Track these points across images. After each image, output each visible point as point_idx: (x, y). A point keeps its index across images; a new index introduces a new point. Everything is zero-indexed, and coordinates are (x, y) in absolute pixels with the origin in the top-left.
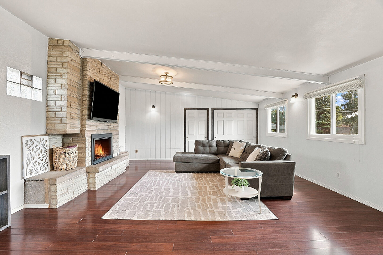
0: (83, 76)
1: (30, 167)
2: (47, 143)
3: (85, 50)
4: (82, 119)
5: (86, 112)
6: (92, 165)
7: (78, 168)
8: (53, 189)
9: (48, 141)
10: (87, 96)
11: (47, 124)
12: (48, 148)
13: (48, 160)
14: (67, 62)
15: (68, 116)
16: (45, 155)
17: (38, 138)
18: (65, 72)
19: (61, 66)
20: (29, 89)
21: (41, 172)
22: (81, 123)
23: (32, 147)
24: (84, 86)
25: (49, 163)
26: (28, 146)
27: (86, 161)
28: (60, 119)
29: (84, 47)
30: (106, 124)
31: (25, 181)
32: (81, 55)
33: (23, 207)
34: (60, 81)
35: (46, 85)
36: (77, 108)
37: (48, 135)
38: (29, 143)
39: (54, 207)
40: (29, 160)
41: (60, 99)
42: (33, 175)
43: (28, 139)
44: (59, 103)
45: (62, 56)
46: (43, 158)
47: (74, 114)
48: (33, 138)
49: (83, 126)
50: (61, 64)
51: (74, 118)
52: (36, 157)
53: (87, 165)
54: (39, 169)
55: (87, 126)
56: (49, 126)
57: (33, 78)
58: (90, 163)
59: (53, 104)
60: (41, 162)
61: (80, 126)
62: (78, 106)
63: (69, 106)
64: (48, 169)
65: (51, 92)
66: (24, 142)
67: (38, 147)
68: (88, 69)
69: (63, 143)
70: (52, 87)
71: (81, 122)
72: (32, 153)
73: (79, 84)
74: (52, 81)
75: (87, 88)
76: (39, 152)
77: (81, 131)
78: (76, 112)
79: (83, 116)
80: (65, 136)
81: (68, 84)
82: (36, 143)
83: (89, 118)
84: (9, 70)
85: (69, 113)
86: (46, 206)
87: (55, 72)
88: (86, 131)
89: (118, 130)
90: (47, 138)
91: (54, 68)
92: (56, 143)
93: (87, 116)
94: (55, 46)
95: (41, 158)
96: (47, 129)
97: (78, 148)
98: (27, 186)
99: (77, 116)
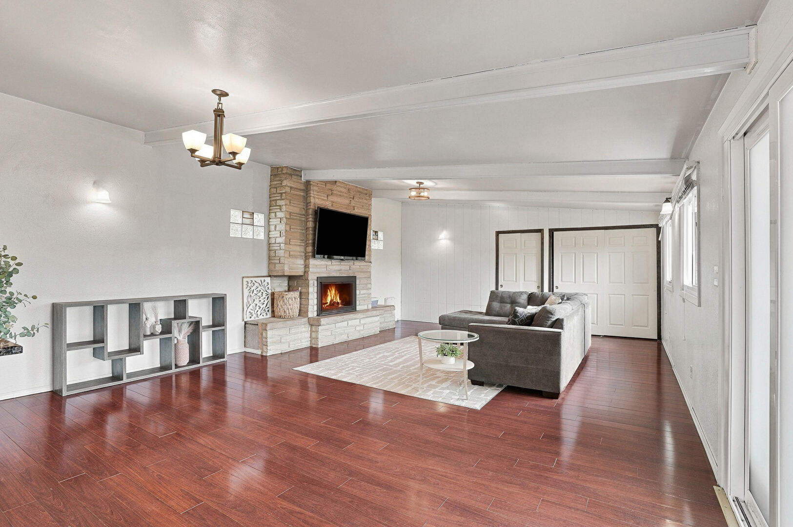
0: (307, 204)
1: (249, 310)
2: (269, 286)
3: (307, 172)
4: (306, 258)
5: (310, 249)
6: (317, 316)
7: (300, 317)
8: (264, 334)
9: (269, 283)
10: (311, 229)
11: (269, 264)
12: (270, 291)
13: (269, 305)
14: (284, 193)
15: (287, 255)
16: (266, 299)
17: (258, 280)
18: (284, 204)
19: (280, 198)
20: (251, 227)
21: (261, 317)
22: (305, 263)
23: (252, 289)
24: (308, 217)
25: (270, 308)
26: (248, 288)
27: (310, 310)
28: (278, 259)
29: (306, 169)
30: (343, 263)
31: (246, 323)
32: (303, 179)
33: (243, 350)
34: (280, 214)
35: (268, 220)
36: (299, 244)
37: (270, 276)
38: (249, 285)
39: (264, 354)
40: (249, 302)
41: (279, 235)
42: (253, 318)
43: (249, 280)
44: (279, 240)
45: (281, 186)
46: (264, 301)
47: (294, 251)
48: (253, 279)
49: (306, 266)
50: (280, 195)
51: (295, 257)
52: (257, 302)
53: (310, 315)
54: (259, 313)
55: (310, 266)
56: (272, 267)
57: (254, 215)
58: (315, 314)
59: (273, 242)
60: (262, 307)
61: (303, 266)
62: (300, 242)
63: (288, 242)
64: (269, 314)
65: (272, 228)
66: (245, 283)
67: (258, 289)
68: (311, 195)
69: (289, 286)
70: (274, 222)
71: (305, 261)
72: (252, 295)
73: (301, 215)
74: (273, 215)
75: (310, 219)
76: (260, 294)
77: (305, 272)
78: (298, 248)
79: (307, 254)
80: (291, 278)
81: (286, 218)
82: (257, 285)
83: (314, 256)
84: (232, 212)
85: (287, 250)
86: (259, 352)
87: (275, 205)
88: (309, 273)
89: (370, 272)
90: (268, 280)
91: (274, 200)
92: (280, 286)
93: (310, 254)
94: (275, 175)
95: (262, 301)
96: (269, 270)
97: (300, 293)
98: (247, 329)
99: (299, 253)
